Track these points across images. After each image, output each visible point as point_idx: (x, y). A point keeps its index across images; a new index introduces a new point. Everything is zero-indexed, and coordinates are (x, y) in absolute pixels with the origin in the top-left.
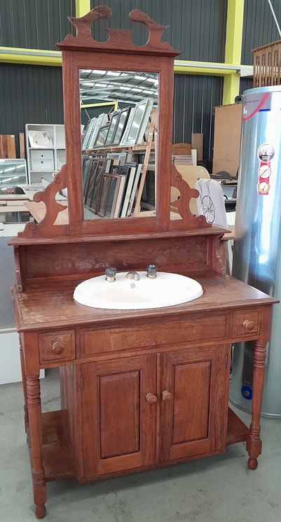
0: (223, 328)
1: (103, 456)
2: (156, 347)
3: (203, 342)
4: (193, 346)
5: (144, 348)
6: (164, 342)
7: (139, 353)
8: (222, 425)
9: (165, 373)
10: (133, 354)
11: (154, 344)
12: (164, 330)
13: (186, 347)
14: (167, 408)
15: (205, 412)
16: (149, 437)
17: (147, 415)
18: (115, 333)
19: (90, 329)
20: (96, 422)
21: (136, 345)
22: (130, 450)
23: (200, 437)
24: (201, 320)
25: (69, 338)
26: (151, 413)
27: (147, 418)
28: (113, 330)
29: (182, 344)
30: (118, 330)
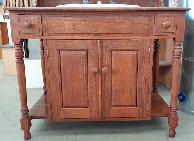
0: (147, 26)
1: (64, 106)
2: (98, 35)
3: (131, 36)
4: (124, 37)
5: (89, 34)
6: (103, 32)
7: (86, 38)
8: (147, 99)
9: (104, 54)
10: (82, 38)
11: (96, 32)
12: (103, 23)
13: (119, 38)
14: (107, 80)
15: (134, 87)
16: (94, 98)
17: (92, 82)
18: (68, 20)
19: (51, 16)
20: (58, 81)
21: (83, 31)
22: (82, 105)
23: (130, 104)
24: (130, 18)
25: (38, 20)
26: (95, 81)
27: (93, 84)
28: (66, 18)
29: (116, 35)
30: (70, 19)
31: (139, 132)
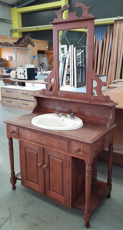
0: (67, 147)
1: (28, 179)
3: (59, 150)
4: (55, 150)
5: (38, 143)
6: (44, 143)
7: (37, 144)
8: (69, 194)
9: (45, 157)
10: (35, 144)
11: (41, 143)
12: (44, 138)
13: (53, 149)
14: (47, 173)
16: (41, 181)
20: (25, 164)
21: (35, 140)
22: (35, 182)
23: (60, 193)
24: (58, 139)
25: (16, 130)
27: (40, 173)
30: (29, 132)
31: (71, 213)
